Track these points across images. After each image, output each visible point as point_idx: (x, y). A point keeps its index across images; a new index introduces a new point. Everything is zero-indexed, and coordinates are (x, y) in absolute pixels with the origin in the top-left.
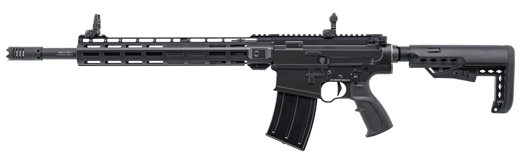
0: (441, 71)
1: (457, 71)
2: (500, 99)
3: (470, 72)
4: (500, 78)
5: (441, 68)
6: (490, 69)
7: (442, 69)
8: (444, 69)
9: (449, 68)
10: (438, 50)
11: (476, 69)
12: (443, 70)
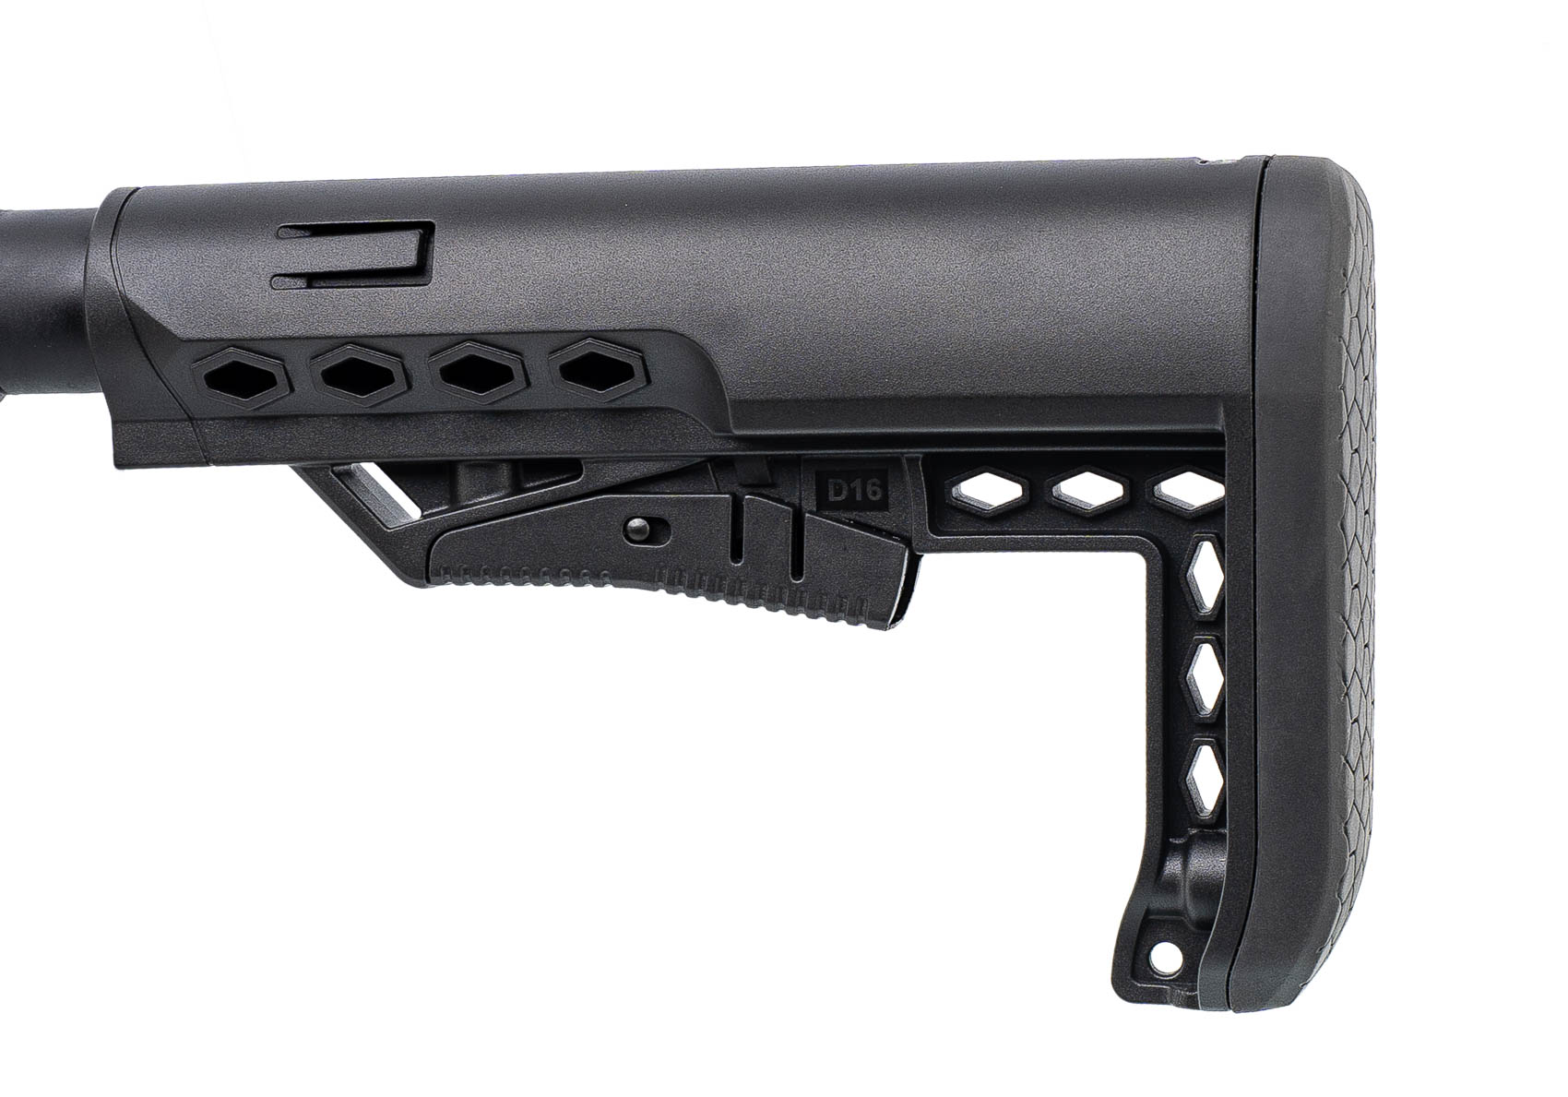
0: (488, 501)
1: (664, 499)
2: (1211, 830)
3: (823, 505)
4: (1207, 575)
5: (489, 465)
6: (1074, 466)
7: (504, 474)
8: (526, 470)
9: (571, 467)
10: (401, 249)
11: (895, 462)
12: (518, 489)
